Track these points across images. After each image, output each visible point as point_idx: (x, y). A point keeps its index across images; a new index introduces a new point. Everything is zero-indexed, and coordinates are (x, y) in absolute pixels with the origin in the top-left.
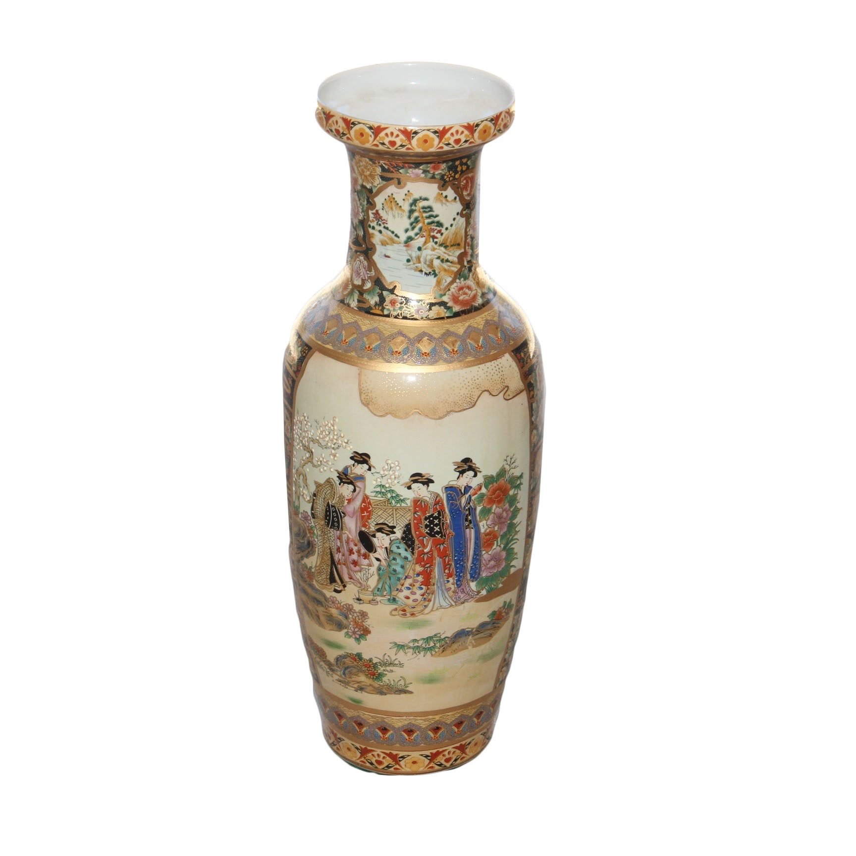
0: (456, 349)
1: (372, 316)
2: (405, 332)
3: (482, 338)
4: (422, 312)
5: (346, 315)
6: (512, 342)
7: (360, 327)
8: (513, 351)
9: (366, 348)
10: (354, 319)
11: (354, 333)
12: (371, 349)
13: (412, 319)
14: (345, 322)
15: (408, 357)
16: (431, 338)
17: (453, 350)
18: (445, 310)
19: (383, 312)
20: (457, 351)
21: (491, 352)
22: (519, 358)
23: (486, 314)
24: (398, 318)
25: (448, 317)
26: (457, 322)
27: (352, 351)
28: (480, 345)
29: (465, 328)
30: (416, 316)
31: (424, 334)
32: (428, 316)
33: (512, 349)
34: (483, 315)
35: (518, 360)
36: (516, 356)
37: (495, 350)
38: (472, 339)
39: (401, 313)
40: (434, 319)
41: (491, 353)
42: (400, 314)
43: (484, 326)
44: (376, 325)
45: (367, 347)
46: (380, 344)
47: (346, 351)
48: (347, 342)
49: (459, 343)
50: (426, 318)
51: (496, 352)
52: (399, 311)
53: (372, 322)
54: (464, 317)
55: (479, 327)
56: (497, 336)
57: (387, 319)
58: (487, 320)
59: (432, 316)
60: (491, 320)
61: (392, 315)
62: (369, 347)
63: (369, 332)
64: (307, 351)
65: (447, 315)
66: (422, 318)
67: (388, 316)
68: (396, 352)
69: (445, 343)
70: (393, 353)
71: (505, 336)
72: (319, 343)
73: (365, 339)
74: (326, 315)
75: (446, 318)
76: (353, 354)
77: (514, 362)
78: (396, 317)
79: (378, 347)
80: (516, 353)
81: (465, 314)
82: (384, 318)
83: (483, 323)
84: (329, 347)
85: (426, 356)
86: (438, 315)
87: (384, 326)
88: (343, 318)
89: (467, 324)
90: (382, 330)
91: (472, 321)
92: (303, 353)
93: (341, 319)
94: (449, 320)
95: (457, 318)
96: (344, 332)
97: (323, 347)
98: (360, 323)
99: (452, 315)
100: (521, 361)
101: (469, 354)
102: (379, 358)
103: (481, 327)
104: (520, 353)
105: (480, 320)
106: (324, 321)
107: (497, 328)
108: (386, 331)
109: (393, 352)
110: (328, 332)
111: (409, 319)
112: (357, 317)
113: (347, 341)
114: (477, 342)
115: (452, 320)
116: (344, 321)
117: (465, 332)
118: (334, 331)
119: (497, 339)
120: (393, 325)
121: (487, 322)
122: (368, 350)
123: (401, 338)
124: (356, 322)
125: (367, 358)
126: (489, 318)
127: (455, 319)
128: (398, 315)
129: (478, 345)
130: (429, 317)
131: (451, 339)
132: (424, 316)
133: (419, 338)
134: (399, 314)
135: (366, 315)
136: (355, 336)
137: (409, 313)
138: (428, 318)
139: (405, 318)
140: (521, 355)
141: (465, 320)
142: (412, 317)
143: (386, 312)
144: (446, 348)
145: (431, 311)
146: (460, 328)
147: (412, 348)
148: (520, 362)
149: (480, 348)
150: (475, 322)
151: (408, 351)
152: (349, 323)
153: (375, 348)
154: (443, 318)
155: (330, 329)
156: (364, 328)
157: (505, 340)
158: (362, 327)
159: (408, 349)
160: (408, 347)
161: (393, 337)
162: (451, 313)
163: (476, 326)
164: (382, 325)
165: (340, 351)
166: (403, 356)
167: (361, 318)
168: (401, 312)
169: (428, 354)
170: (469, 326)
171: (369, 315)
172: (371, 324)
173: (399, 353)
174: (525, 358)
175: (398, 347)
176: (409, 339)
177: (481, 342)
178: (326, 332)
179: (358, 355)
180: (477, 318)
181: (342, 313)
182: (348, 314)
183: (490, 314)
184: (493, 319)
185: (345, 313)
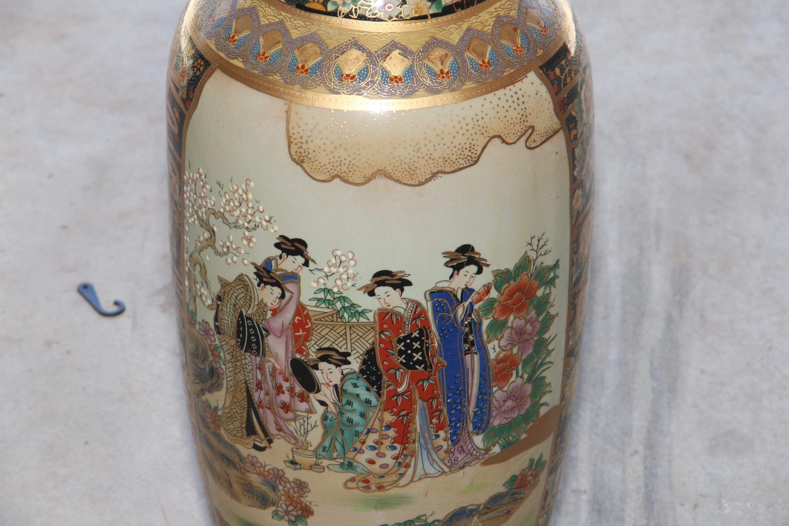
0: (446, 70)
1: (308, 14)
2: (361, 42)
3: (489, 48)
4: (390, 8)
5: (266, 9)
6: (540, 52)
7: (287, 31)
8: (541, 68)
9: (298, 68)
10: (279, 17)
11: (278, 42)
12: (306, 71)
13: (374, 20)
14: (264, 21)
15: (367, 84)
16: (405, 52)
17: (442, 72)
18: (429, 4)
19: (326, 7)
20: (448, 73)
21: (504, 72)
22: (552, 78)
23: (497, 5)
24: (351, 18)
25: (433, 16)
26: (449, 23)
27: (275, 73)
28: (486, 60)
29: (462, 33)
30: (381, 15)
31: (393, 45)
32: (401, 13)
33: (541, 64)
34: (492, 9)
35: (551, 80)
36: (547, 75)
37: (511, 69)
38: (475, 51)
39: (356, 9)
40: (412, 19)
41: (506, 74)
42: (353, 11)
43: (494, 27)
44: (313, 29)
45: (300, 66)
46: (321, 61)
47: (266, 72)
48: (267, 57)
49: (451, 59)
50: (397, 17)
51: (512, 71)
52: (352, 6)
53: (307, 23)
54: (460, 13)
55: (485, 29)
56: (515, 43)
57: (333, 19)
58: (498, 16)
59: (406, 14)
60: (505, 16)
61: (340, 12)
62: (303, 67)
63: (303, 40)
64: (202, 68)
65: (431, 12)
66: (390, 18)
67: (334, 14)
68: (348, 76)
69: (429, 60)
70: (341, 77)
71: (529, 44)
72: (222, 55)
73: (296, 53)
74: (233, 6)
75: (429, 17)
76: (277, 77)
77: (543, 85)
78: (347, 16)
79: (319, 66)
80: (547, 70)
81: (463, 9)
82: (328, 18)
83: (491, 22)
84: (238, 63)
85: (396, 81)
86: (416, 12)
87: (328, 30)
88: (261, 14)
89: (465, 26)
90: (324, 37)
91: (473, 19)
92: (195, 69)
93: (257, 15)
94: (434, 20)
95: (449, 17)
96: (261, 40)
97: (229, 63)
98: (288, 24)
99: (440, 11)
100: (556, 82)
101: (469, 78)
102: (319, 85)
103: (488, 29)
104: (553, 70)
105: (487, 16)
106: (230, 18)
107: (515, 30)
108: (331, 38)
109: (342, 75)
110: (236, 38)
111: (369, 19)
112: (283, 13)
113: (266, 55)
114: (482, 55)
115: (440, 19)
116: (262, 19)
117: (462, 39)
118: (246, 37)
119: (514, 48)
120: (341, 30)
121: (499, 21)
122: (302, 73)
123: (355, 53)
124: (281, 22)
125: (300, 85)
126: (502, 13)
127: (444, 18)
128: (351, 12)
129: (483, 61)
130: (402, 15)
131: (438, 53)
132: (394, 15)
133: (385, 53)
134: (352, 10)
135: (298, 11)
136: (280, 47)
137: (369, 8)
138: (400, 18)
139: (362, 17)
140: (555, 73)
141: (462, 19)
142: (374, 17)
143: (330, 8)
144: (430, 67)
145: (405, 6)
146: (453, 33)
147: (374, 69)
148: (553, 84)
149: (486, 67)
150: (479, 20)
151: (367, 75)
152: (271, 24)
153: (312, 69)
154: (425, 17)
155: (240, 32)
156: (295, 34)
157: (528, 49)
158: (291, 31)
159: (367, 71)
160: (367, 67)
161: (342, 50)
162: (438, 8)
163: (480, 28)
164: (323, 29)
165: (256, 71)
166: (359, 82)
167: (290, 16)
168: (354, 7)
169: (400, 79)
170: (469, 29)
171: (303, 12)
172: (306, 27)
173: (353, 77)
174: (563, 77)
175: (351, 67)
176: (369, 54)
177: (487, 56)
178: (233, 37)
179: (283, 79)
180: (481, 14)
181: (259, 6)
182: (269, 7)
183: (504, 5)
184: (509, 13)
185: (263, 6)
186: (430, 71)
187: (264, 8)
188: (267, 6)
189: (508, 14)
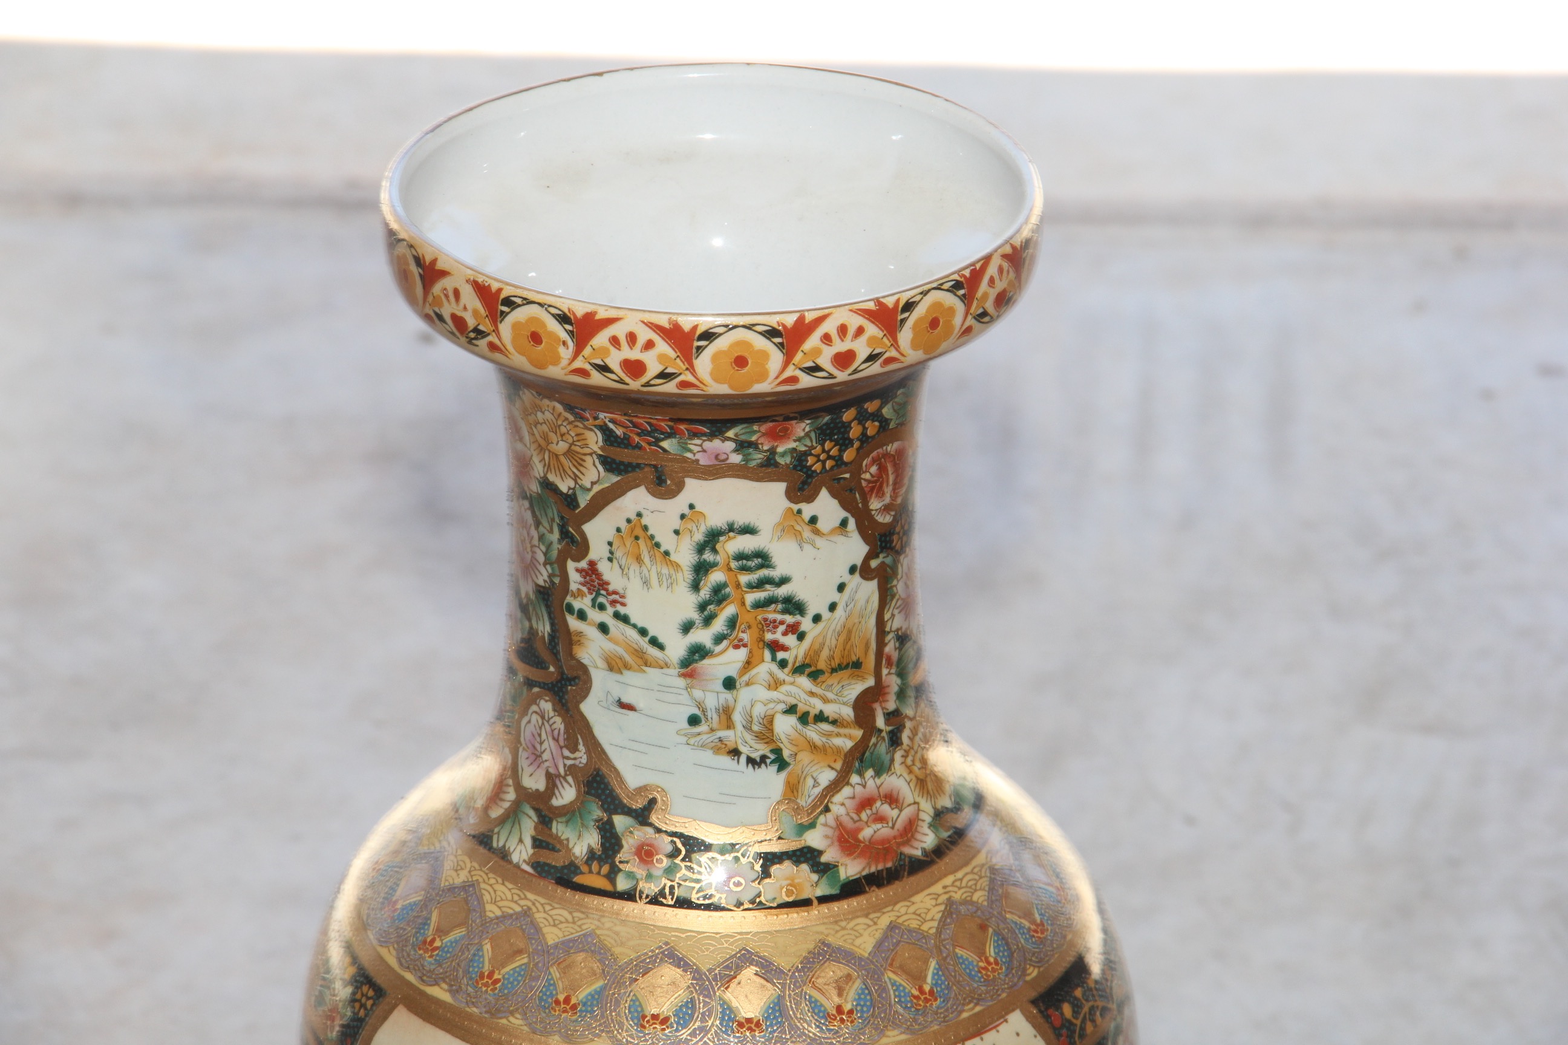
0: (847, 1007)
1: (578, 896)
2: (682, 951)
3: (933, 964)
4: (738, 884)
5: (496, 887)
6: (1033, 973)
7: (538, 930)
8: (1034, 1002)
9: (557, 1002)
10: (522, 903)
11: (520, 952)
12: (574, 1007)
13: (708, 907)
14: (492, 911)
15: (693, 1034)
16: (768, 971)
17: (839, 1009)
18: (815, 877)
19: (613, 882)
20: (851, 1012)
21: (963, 1011)
22: (1057, 1023)
23: (949, 880)
24: (662, 904)
25: (823, 900)
26: (853, 915)
27: (512, 1013)
28: (927, 988)
29: (878, 935)
30: (719, 898)
31: (745, 958)
32: (759, 895)
33: (1033, 994)
34: (937, 888)
35: (1054, 1028)
36: (1047, 1017)
37: (977, 1004)
38: (903, 970)
39: (672, 888)
40: (781, 906)
41: (965, 1015)
42: (667, 891)
43: (942, 924)
44: (589, 925)
45: (561, 998)
46: (603, 988)
47: (495, 1012)
48: (497, 981)
49: (858, 984)
50: (752, 902)
51: (978, 1009)
52: (664, 881)
53: (575, 914)
54: (876, 895)
55: (925, 927)
56: (981, 953)
57: (628, 906)
58: (950, 902)
59: (770, 896)
60: (965, 902)
61: (641, 892)
62: (567, 1000)
63: (568, 946)
64: (369, 1003)
65: (819, 892)
66: (739, 904)
67: (629, 896)
68: (655, 1017)
69: (815, 987)
70: (642, 1020)
71: (1011, 955)
72: (409, 977)
73: (555, 972)
74: (432, 881)
75: (815, 902)
76: (516, 1021)
77: (1039, 1038)
78: (655, 900)
79: (598, 997)
80: (1047, 1009)
81: (880, 885)
82: (617, 904)
83: (936, 913)
84: (440, 993)
85: (749, 1029)
86: (789, 893)
87: (617, 928)
88: (487, 897)
89: (885, 921)
90: (609, 942)
91: (901, 907)
92: (357, 1005)
93: (480, 899)
94: (825, 908)
95: (854, 902)
96: (487, 947)
97: (423, 994)
98: (539, 916)
99: (835, 891)
100: (1064, 1031)
101: (893, 1022)
102: (599, 1036)
103: (930, 927)
104: (1059, 1008)
105: (929, 902)
106: (425, 904)
107: (983, 927)
108: (622, 944)
109: (644, 1017)
110: (437, 943)
111: (698, 907)
112: (530, 896)
113: (496, 976)
114: (917, 978)
115: (835, 906)
116: (488, 907)
117: (879, 945)
118: (456, 941)
119: (982, 964)
120: (642, 927)
121: (950, 908)
122: (565, 1011)
123: (669, 973)
124: (526, 913)
125: (561, 1036)
126: (957, 896)
127: (844, 905)
128: (662, 893)
129: (921, 990)
130: (762, 899)
131: (831, 972)
132: (746, 898)
133: (728, 973)
134: (664, 888)
135: (560, 890)
136: (523, 960)
137: (697, 886)
138: (757, 905)
139: (684, 903)
140: (1062, 1014)
141: (879, 908)
142: (707, 902)
143: (622, 884)
144: (816, 1001)
145: (767, 881)
146: (861, 935)
147: (706, 1004)
148: (1058, 1036)
149: (926, 1000)
150: (912, 909)
151: (692, 1016)
152: (505, 917)
153: (584, 1004)
154: (805, 903)
155: (446, 933)
156: (552, 935)
157: (1009, 969)
158: (545, 930)
159: (693, 1008)
160: (692, 1000)
161: (644, 967)
162: (832, 886)
163: (914, 924)
164: (608, 925)
165: (475, 1009)
166: (677, 1030)
167: (543, 901)
168: (669, 884)
169: (758, 1024)
170: (892, 927)
171: (569, 893)
172: (574, 923)
173: (665, 1021)
174: (1078, 1022)
175: (660, 1000)
176: (697, 974)
177: (929, 979)
178: (433, 941)
179: (529, 1025)
180: (917, 898)
181: (484, 881)
182: (503, 884)
183: (961, 880)
184: (971, 896)
185: (492, 881)
186: (816, 1007)
187: (494, 886)
188: (500, 880)
189: (969, 898)
